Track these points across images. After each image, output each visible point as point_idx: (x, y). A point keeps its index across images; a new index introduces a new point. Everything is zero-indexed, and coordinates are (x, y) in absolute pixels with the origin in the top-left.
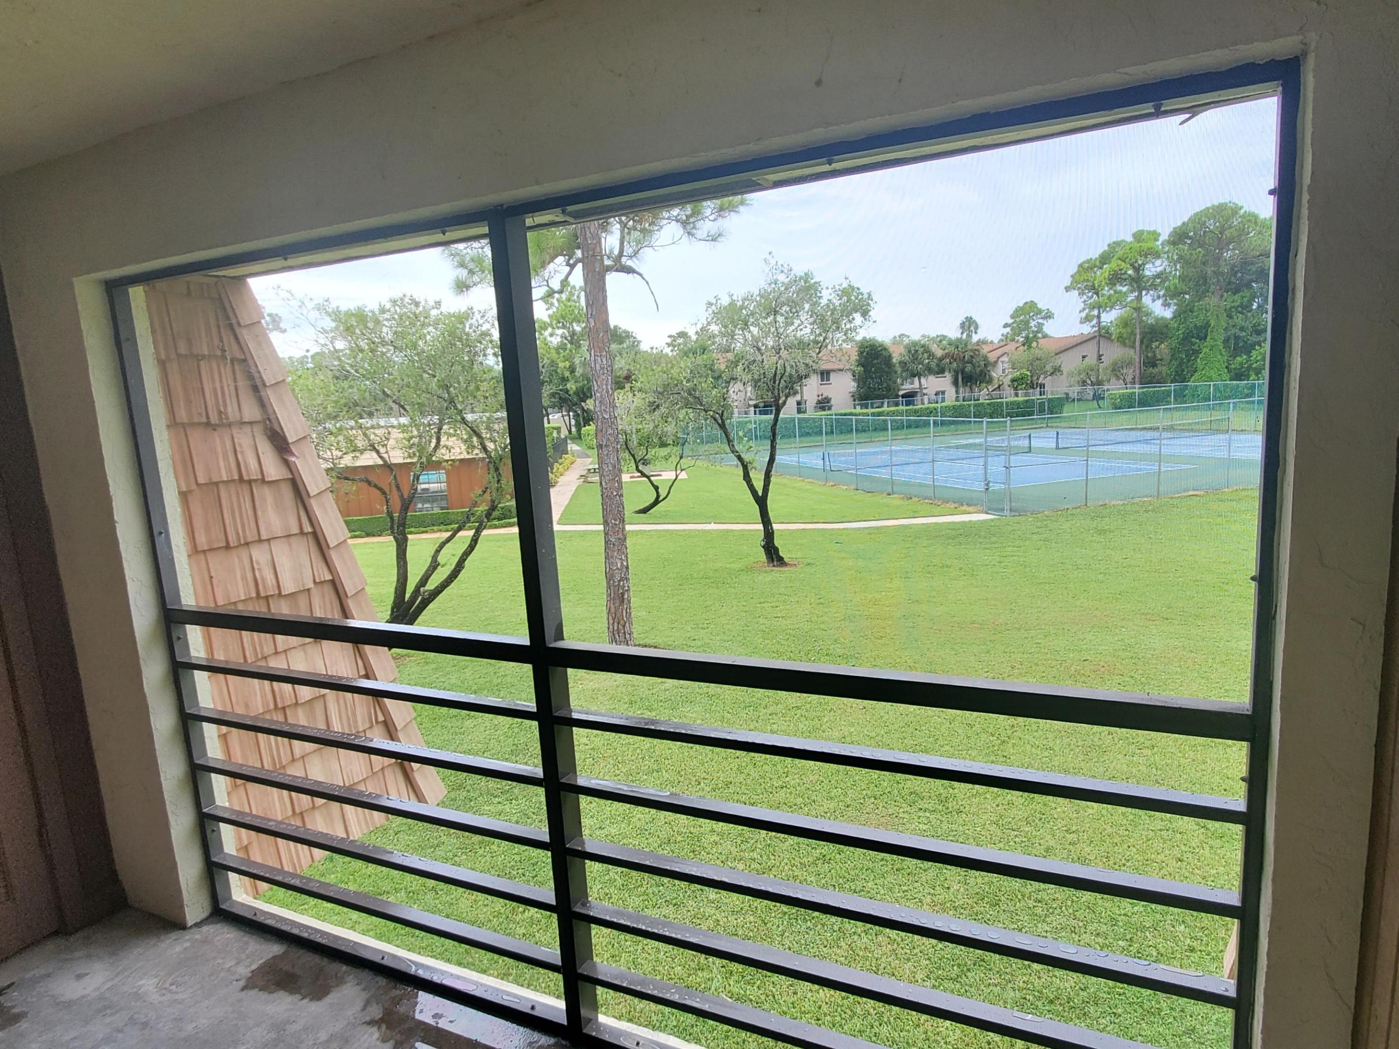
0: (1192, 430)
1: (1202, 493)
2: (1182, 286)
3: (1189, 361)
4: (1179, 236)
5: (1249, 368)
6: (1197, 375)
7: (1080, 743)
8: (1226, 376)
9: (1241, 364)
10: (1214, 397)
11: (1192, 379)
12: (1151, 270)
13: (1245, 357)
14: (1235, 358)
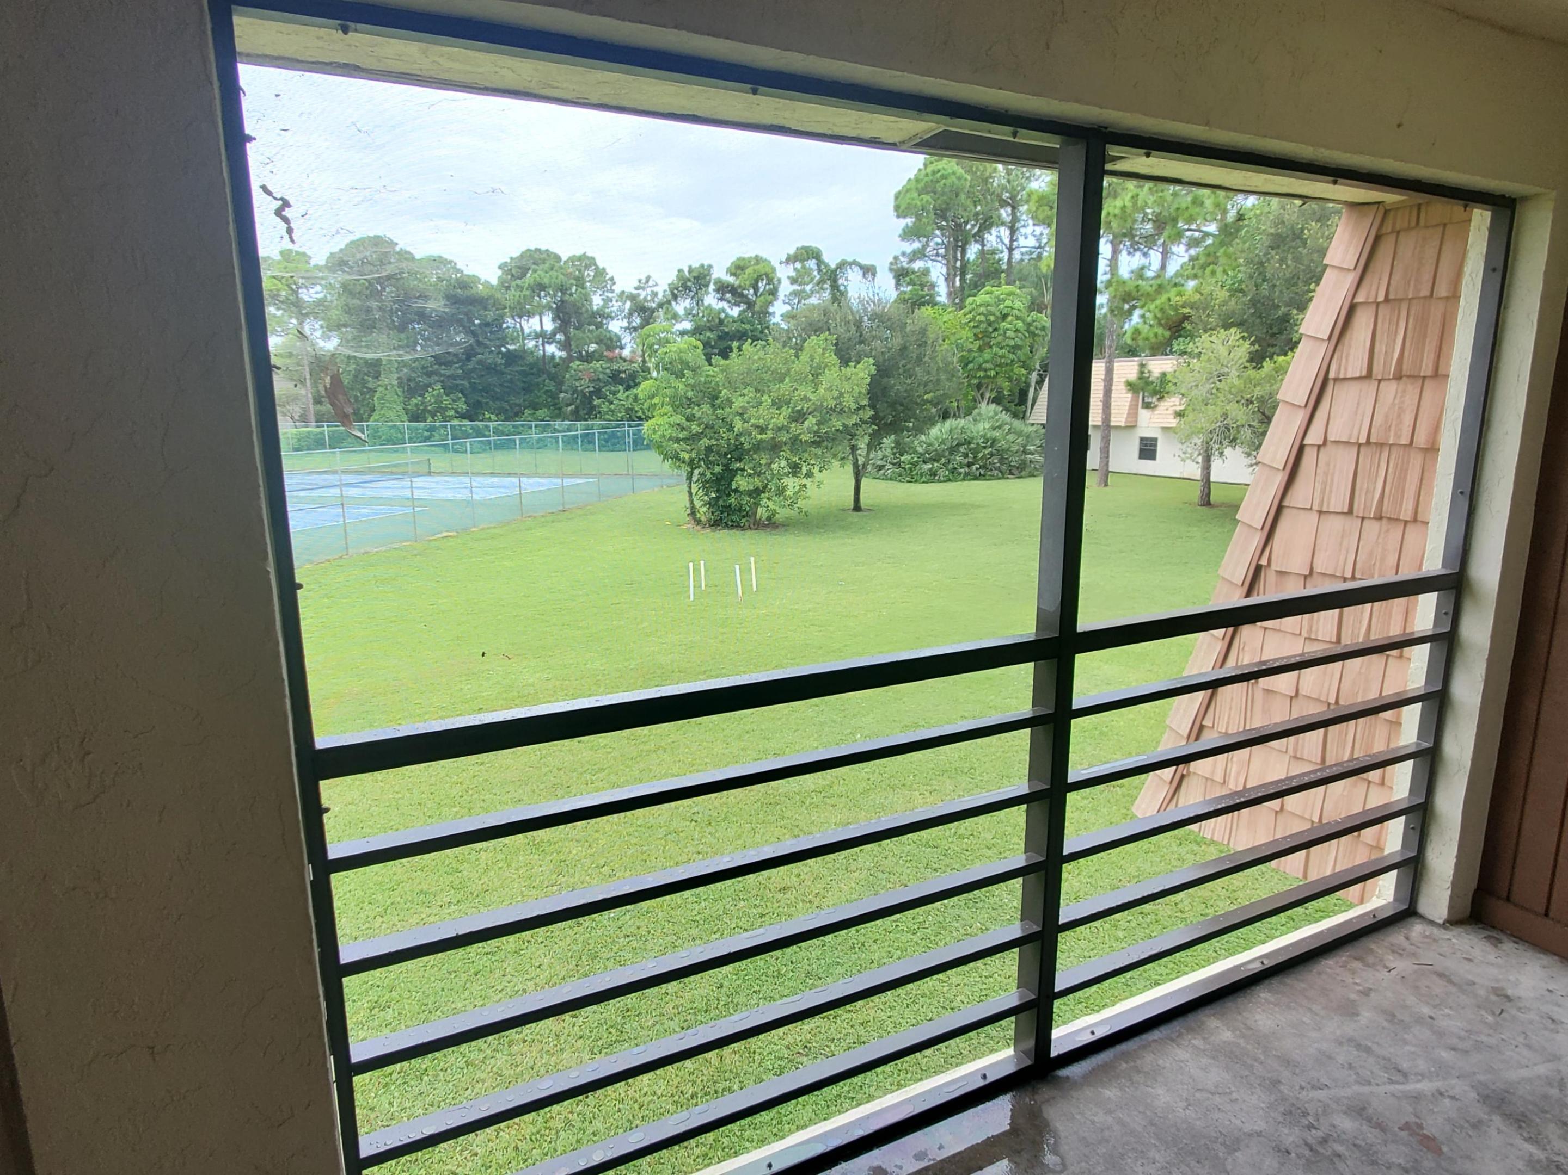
0: (392, 473)
1: (454, 534)
2: (345, 318)
3: (364, 399)
4: (338, 262)
5: (425, 410)
6: (375, 416)
7: (542, 787)
8: (405, 418)
9: (417, 405)
10: (410, 439)
11: (372, 419)
12: (311, 295)
13: (420, 398)
14: (410, 399)
